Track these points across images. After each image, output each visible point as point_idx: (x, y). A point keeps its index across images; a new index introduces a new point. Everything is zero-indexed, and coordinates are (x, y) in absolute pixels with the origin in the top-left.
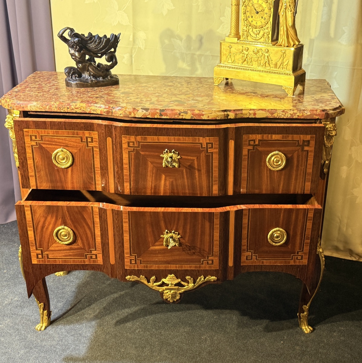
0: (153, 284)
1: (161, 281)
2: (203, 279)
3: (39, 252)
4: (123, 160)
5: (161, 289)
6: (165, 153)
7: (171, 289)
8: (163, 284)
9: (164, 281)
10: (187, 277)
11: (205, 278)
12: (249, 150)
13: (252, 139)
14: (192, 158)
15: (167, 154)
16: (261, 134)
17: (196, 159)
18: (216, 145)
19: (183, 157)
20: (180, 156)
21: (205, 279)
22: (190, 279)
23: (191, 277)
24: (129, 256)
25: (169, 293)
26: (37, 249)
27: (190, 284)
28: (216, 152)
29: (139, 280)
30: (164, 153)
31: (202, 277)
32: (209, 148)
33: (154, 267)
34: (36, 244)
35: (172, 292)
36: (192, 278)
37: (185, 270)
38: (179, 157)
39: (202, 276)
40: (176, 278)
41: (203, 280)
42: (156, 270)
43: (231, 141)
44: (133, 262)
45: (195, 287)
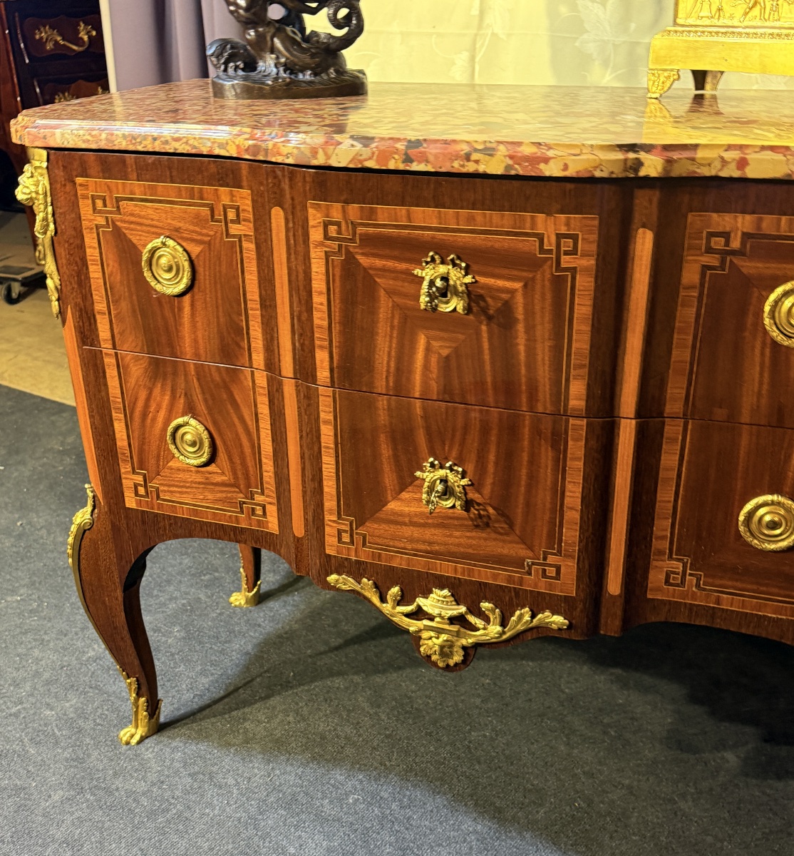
0: (394, 608)
1: (415, 604)
2: (527, 618)
3: (140, 479)
4: (313, 282)
5: (413, 626)
6: (427, 263)
7: (439, 631)
8: (419, 614)
9: (421, 604)
10: (485, 605)
11: (533, 616)
12: (705, 268)
13: (720, 229)
14: (508, 284)
15: (434, 268)
16: (753, 213)
17: (520, 290)
18: (589, 242)
19: (482, 280)
20: (473, 278)
21: (535, 620)
22: (493, 611)
23: (497, 607)
24: (335, 519)
25: (434, 639)
26: (134, 472)
27: (494, 627)
28: (586, 269)
29: (360, 590)
30: (424, 264)
31: (527, 612)
32: (566, 253)
33: (398, 560)
34: (132, 458)
35: (441, 640)
36: (497, 610)
37: (480, 583)
38: (468, 279)
39: (527, 609)
40: (454, 603)
41: (527, 621)
42: (402, 569)
43: (644, 233)
44: (346, 538)
45: (504, 637)
